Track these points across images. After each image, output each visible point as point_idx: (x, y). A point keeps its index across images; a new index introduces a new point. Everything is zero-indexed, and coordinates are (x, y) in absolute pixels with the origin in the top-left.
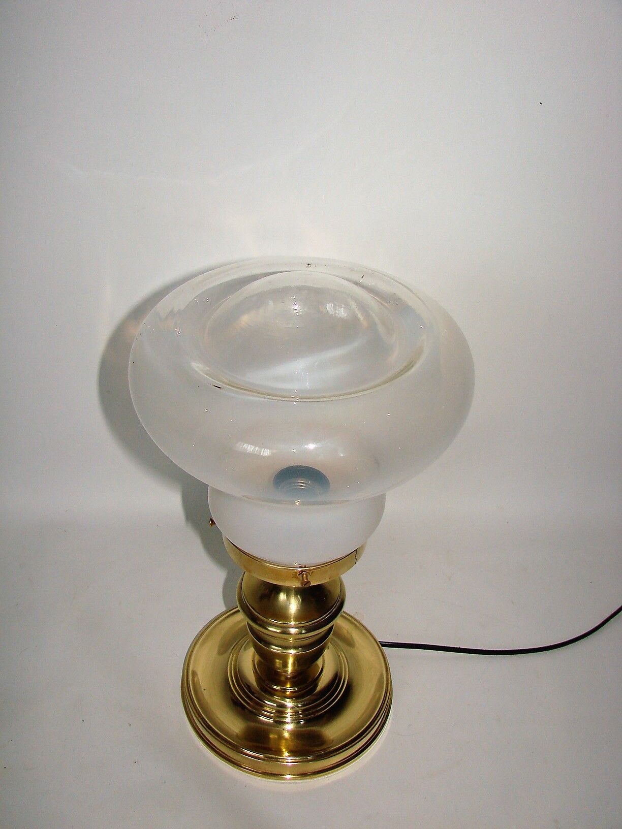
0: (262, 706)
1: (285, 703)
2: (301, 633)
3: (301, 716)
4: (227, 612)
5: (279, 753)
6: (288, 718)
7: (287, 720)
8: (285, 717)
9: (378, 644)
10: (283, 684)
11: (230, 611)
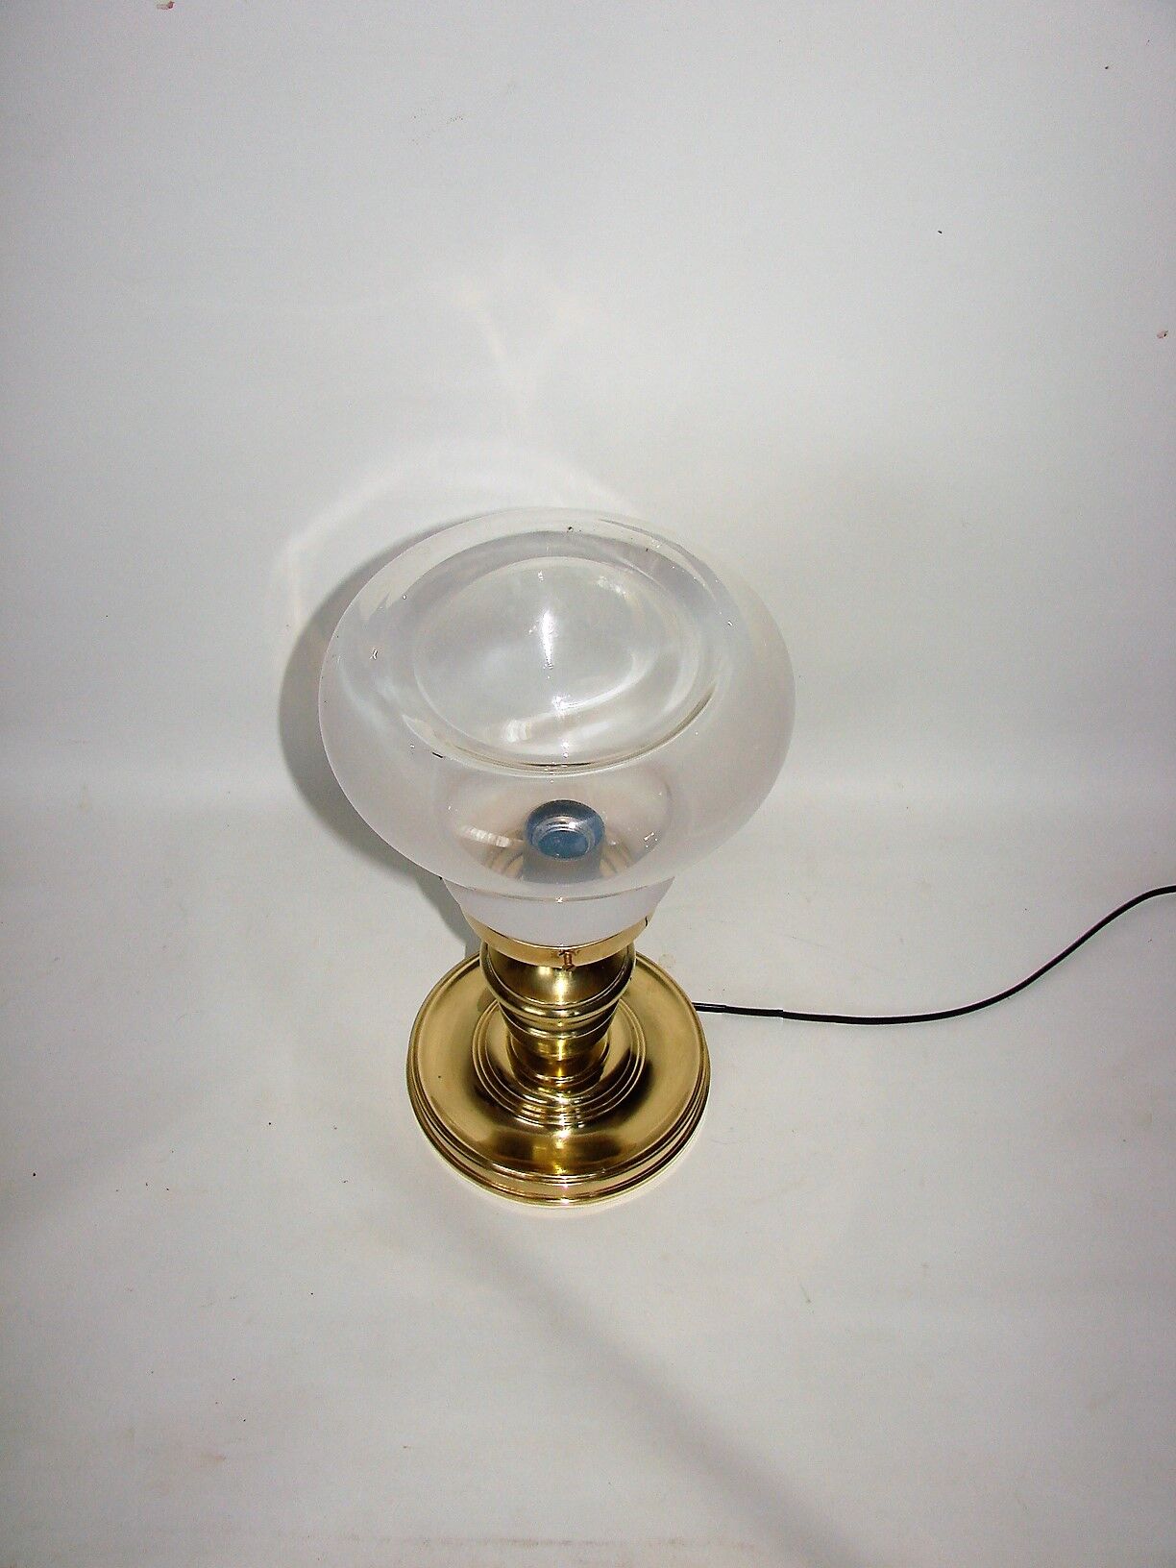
0: (520, 1102)
1: (557, 1099)
2: (572, 1015)
3: (579, 1117)
4: (467, 963)
5: (549, 1170)
6: (562, 1120)
7: (561, 1123)
8: (558, 1120)
9: (691, 1008)
10: (552, 1072)
11: (471, 960)
